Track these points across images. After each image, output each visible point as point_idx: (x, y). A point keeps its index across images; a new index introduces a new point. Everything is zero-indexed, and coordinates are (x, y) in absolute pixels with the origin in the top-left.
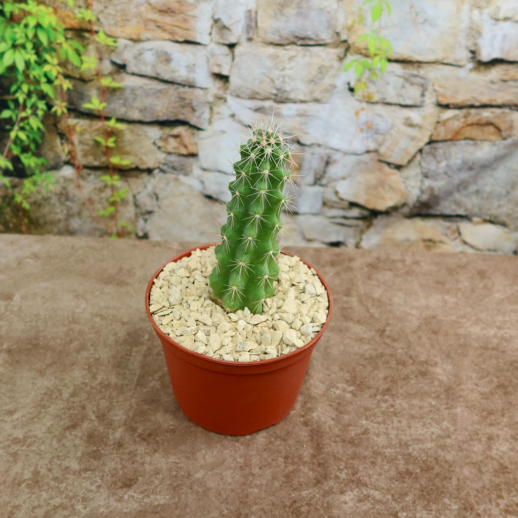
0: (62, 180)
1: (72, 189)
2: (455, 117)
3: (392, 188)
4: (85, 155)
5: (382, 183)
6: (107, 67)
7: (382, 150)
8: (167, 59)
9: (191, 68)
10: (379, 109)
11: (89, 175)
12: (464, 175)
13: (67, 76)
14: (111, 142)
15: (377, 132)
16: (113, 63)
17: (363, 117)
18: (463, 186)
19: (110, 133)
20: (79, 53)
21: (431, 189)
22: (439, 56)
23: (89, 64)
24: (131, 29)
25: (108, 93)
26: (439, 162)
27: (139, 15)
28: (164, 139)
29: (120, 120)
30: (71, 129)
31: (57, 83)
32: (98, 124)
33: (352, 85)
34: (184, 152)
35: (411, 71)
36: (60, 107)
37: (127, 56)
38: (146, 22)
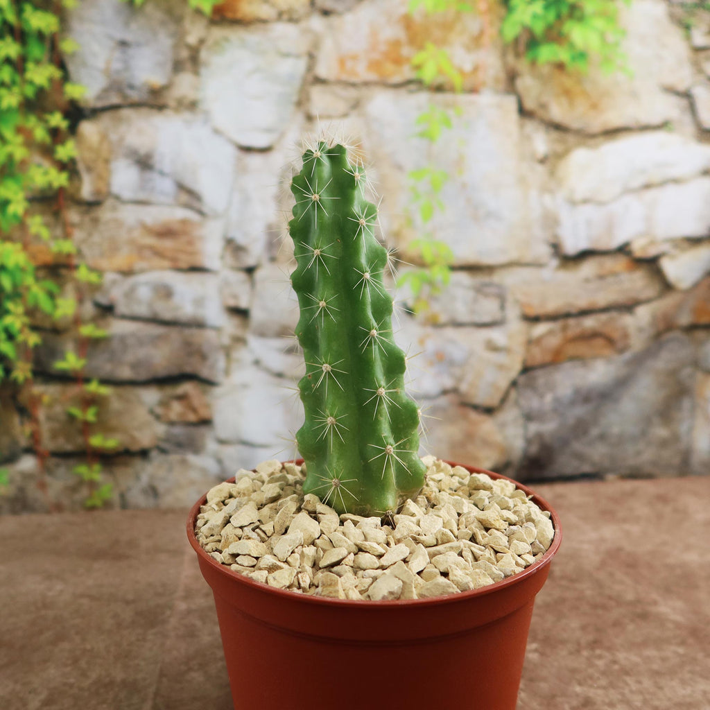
0: (18, 478)
1: (33, 492)
2: (550, 333)
3: (486, 443)
4: (54, 435)
5: (470, 437)
6: (89, 309)
7: (464, 387)
8: (166, 292)
9: (199, 302)
10: (450, 332)
11: (58, 465)
12: (580, 411)
13: (35, 328)
14: (90, 415)
15: (452, 363)
16: (98, 305)
17: (431, 346)
18: (580, 429)
19: (89, 401)
20: (51, 296)
21: (539, 436)
22: (513, 255)
23: (66, 307)
24: (121, 260)
25: (88, 346)
26: (542, 396)
27: (132, 242)
28: (164, 404)
29: (105, 382)
30: (36, 401)
31: (20, 338)
32: (74, 390)
33: (410, 303)
34: (192, 417)
35: (481, 279)
36: (22, 372)
37: (116, 294)
38: (140, 249)
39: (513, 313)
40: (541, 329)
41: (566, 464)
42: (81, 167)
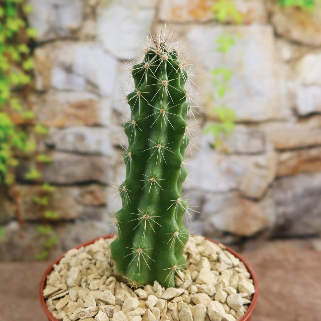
1: (17, 240)
3: (254, 217)
4: (27, 211)
5: (245, 214)
6: (42, 147)
7: (242, 187)
8: (81, 138)
9: (99, 142)
10: (235, 158)
11: (29, 227)
12: (308, 201)
14: (44, 201)
15: (235, 175)
16: (47, 145)
18: (308, 210)
19: (44, 194)
20: (23, 140)
21: (284, 215)
22: (270, 115)
23: (30, 146)
24: (59, 120)
25: (42, 166)
26: (286, 192)
27: (63, 112)
28: (82, 195)
29: (53, 184)
30: (17, 194)
32: (36, 189)
34: (96, 203)
36: (10, 179)
37: (56, 139)
38: (68, 116)
39: (270, 147)
40: (286, 156)
41: (299, 229)
42: (36, 73)
